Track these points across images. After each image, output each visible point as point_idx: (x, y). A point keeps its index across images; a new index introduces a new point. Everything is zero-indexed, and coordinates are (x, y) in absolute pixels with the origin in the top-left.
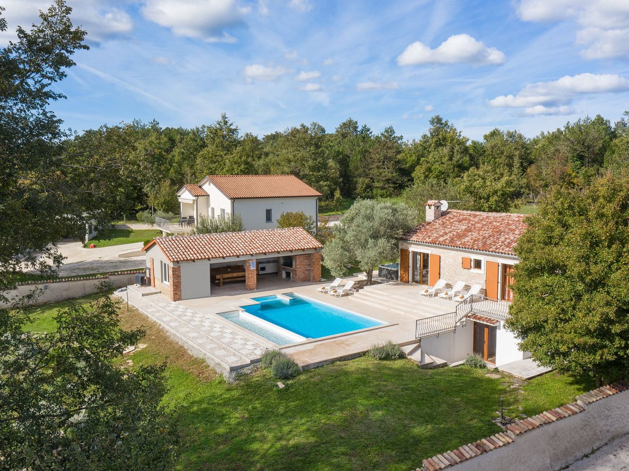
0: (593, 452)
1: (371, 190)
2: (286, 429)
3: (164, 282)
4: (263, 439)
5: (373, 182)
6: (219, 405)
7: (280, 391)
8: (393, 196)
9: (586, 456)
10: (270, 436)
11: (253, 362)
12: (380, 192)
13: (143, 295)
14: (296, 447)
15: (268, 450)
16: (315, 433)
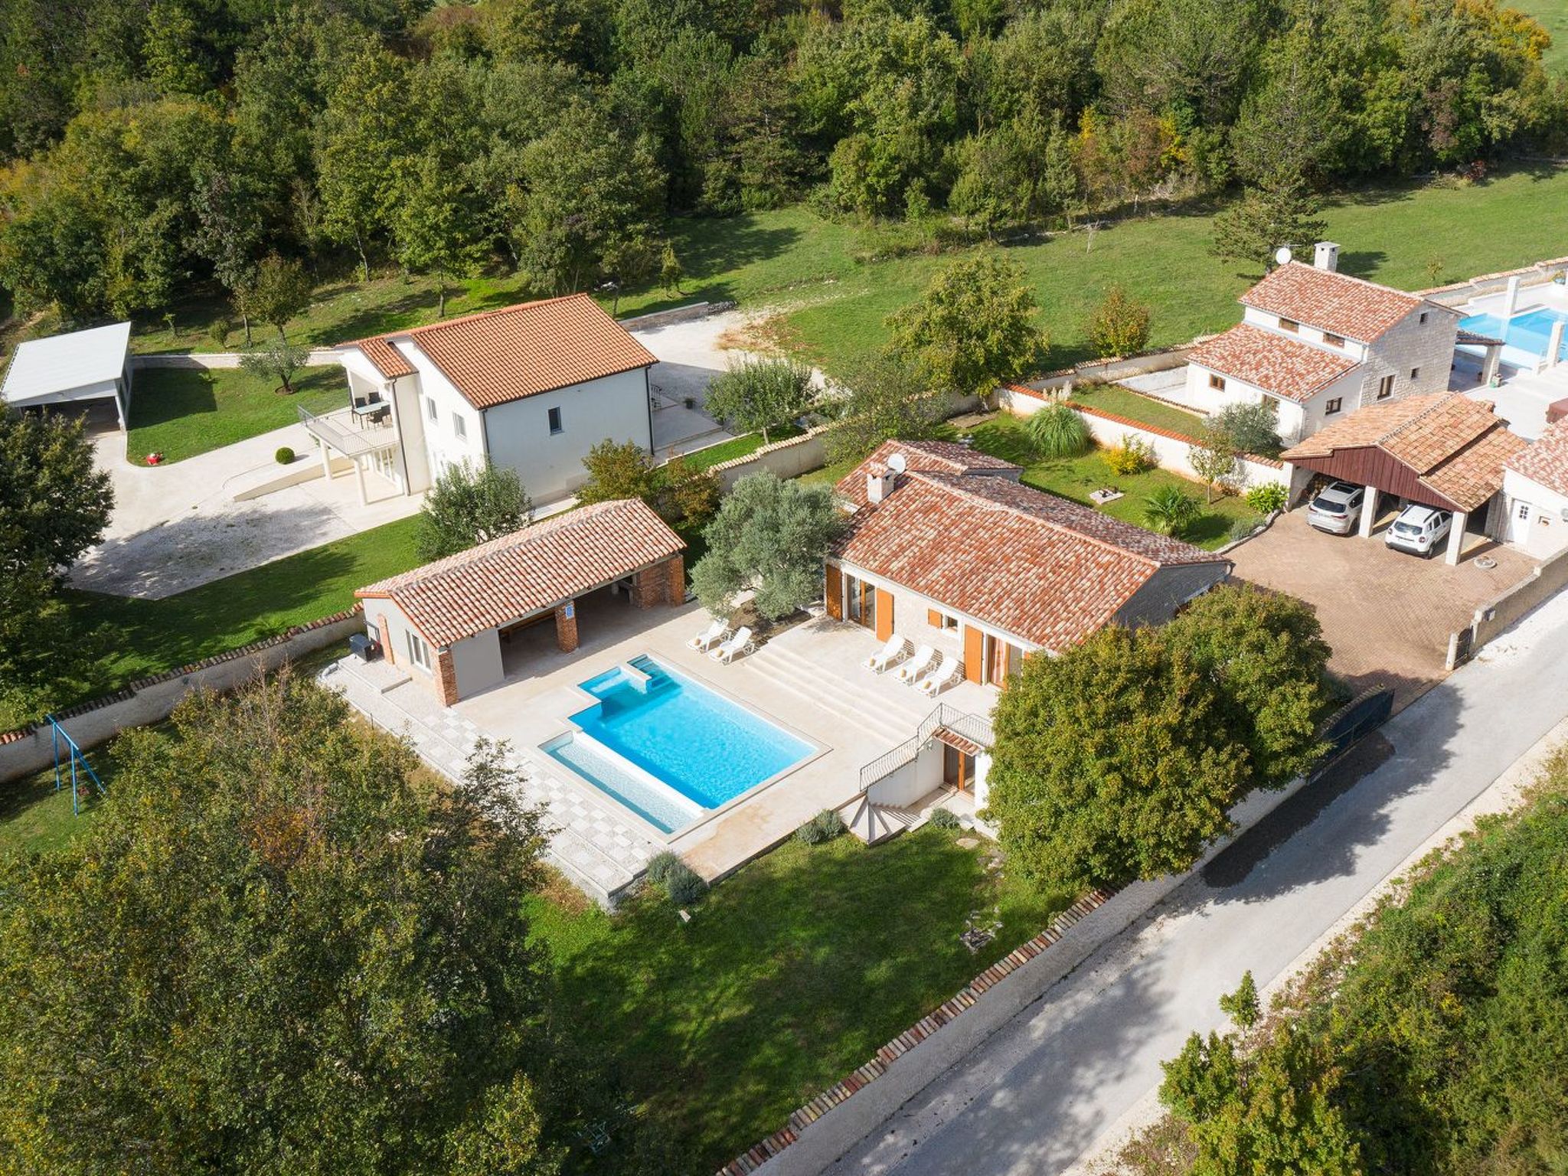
0: (1073, 970)
1: (737, 192)
2: (711, 995)
3: (416, 663)
4: (686, 1017)
5: (740, 169)
6: (610, 959)
7: (685, 927)
8: (786, 203)
9: (1065, 977)
10: (693, 1010)
11: (636, 877)
12: (757, 196)
13: (383, 692)
14: (728, 1023)
15: (695, 1032)
16: (747, 998)
